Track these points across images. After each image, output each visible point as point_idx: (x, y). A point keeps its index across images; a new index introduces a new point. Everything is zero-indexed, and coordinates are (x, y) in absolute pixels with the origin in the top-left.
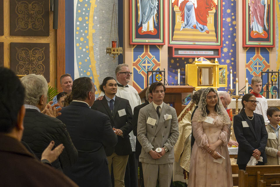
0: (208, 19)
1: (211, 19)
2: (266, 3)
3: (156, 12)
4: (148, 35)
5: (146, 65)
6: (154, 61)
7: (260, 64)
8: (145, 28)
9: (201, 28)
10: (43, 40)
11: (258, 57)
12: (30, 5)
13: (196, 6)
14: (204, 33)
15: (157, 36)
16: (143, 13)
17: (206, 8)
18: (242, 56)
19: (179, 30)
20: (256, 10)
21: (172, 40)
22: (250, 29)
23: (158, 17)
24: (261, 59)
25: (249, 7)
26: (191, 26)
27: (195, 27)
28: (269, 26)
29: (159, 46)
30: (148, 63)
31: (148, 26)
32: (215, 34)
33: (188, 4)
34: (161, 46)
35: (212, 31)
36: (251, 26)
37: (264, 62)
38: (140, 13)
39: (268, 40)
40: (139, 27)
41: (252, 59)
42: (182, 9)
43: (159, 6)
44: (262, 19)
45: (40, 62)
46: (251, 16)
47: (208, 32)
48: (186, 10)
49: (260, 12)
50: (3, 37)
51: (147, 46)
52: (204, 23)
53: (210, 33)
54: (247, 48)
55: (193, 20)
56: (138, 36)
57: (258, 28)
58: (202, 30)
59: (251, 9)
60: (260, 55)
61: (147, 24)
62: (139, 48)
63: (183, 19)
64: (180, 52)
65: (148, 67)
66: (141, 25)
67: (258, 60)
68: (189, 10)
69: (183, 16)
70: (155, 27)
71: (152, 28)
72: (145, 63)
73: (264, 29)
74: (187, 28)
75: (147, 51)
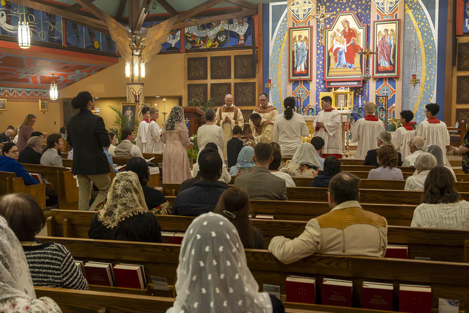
0: (355, 59)
1: (357, 59)
2: (392, 44)
3: (306, 58)
4: (301, 74)
5: (301, 93)
6: (306, 91)
7: (387, 90)
8: (298, 70)
9: (349, 66)
10: (252, 81)
11: (386, 85)
12: (245, 60)
13: (346, 51)
14: (352, 69)
15: (307, 75)
16: (298, 60)
17: (354, 52)
18: (372, 84)
19: (333, 69)
20: (383, 50)
21: (328, 76)
22: (378, 65)
23: (307, 61)
24: (388, 86)
25: (377, 48)
26: (342, 66)
27: (345, 66)
28: (394, 61)
29: (309, 80)
30: (302, 92)
31: (301, 68)
32: (360, 70)
33: (340, 50)
34: (311, 80)
35: (358, 68)
36: (379, 62)
37: (391, 89)
38: (295, 60)
39: (393, 71)
40: (294, 69)
41: (380, 87)
42: (335, 54)
43: (308, 55)
44: (389, 56)
45: (250, 94)
46: (378, 55)
47: (355, 69)
48: (338, 54)
49: (387, 51)
50: (231, 80)
51: (301, 81)
52: (352, 62)
53: (357, 69)
54: (376, 78)
55: (344, 60)
56: (294, 75)
57: (384, 64)
58: (350, 67)
59: (379, 49)
60: (387, 83)
61: (300, 67)
62: (296, 83)
63: (336, 61)
64: (332, 84)
65: (302, 95)
66: (296, 68)
67: (385, 87)
68: (340, 54)
69: (336, 59)
70: (305, 68)
71: (303, 69)
72: (299, 92)
73: (390, 64)
74: (339, 67)
75: (301, 84)
